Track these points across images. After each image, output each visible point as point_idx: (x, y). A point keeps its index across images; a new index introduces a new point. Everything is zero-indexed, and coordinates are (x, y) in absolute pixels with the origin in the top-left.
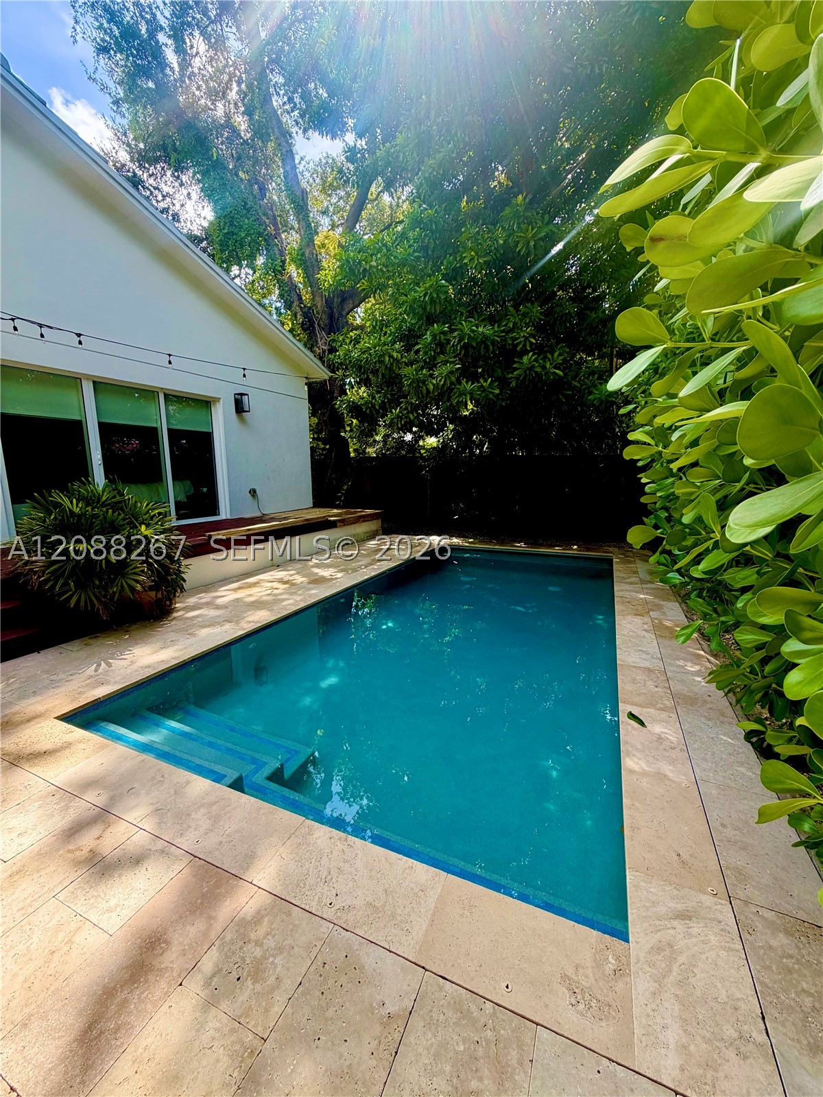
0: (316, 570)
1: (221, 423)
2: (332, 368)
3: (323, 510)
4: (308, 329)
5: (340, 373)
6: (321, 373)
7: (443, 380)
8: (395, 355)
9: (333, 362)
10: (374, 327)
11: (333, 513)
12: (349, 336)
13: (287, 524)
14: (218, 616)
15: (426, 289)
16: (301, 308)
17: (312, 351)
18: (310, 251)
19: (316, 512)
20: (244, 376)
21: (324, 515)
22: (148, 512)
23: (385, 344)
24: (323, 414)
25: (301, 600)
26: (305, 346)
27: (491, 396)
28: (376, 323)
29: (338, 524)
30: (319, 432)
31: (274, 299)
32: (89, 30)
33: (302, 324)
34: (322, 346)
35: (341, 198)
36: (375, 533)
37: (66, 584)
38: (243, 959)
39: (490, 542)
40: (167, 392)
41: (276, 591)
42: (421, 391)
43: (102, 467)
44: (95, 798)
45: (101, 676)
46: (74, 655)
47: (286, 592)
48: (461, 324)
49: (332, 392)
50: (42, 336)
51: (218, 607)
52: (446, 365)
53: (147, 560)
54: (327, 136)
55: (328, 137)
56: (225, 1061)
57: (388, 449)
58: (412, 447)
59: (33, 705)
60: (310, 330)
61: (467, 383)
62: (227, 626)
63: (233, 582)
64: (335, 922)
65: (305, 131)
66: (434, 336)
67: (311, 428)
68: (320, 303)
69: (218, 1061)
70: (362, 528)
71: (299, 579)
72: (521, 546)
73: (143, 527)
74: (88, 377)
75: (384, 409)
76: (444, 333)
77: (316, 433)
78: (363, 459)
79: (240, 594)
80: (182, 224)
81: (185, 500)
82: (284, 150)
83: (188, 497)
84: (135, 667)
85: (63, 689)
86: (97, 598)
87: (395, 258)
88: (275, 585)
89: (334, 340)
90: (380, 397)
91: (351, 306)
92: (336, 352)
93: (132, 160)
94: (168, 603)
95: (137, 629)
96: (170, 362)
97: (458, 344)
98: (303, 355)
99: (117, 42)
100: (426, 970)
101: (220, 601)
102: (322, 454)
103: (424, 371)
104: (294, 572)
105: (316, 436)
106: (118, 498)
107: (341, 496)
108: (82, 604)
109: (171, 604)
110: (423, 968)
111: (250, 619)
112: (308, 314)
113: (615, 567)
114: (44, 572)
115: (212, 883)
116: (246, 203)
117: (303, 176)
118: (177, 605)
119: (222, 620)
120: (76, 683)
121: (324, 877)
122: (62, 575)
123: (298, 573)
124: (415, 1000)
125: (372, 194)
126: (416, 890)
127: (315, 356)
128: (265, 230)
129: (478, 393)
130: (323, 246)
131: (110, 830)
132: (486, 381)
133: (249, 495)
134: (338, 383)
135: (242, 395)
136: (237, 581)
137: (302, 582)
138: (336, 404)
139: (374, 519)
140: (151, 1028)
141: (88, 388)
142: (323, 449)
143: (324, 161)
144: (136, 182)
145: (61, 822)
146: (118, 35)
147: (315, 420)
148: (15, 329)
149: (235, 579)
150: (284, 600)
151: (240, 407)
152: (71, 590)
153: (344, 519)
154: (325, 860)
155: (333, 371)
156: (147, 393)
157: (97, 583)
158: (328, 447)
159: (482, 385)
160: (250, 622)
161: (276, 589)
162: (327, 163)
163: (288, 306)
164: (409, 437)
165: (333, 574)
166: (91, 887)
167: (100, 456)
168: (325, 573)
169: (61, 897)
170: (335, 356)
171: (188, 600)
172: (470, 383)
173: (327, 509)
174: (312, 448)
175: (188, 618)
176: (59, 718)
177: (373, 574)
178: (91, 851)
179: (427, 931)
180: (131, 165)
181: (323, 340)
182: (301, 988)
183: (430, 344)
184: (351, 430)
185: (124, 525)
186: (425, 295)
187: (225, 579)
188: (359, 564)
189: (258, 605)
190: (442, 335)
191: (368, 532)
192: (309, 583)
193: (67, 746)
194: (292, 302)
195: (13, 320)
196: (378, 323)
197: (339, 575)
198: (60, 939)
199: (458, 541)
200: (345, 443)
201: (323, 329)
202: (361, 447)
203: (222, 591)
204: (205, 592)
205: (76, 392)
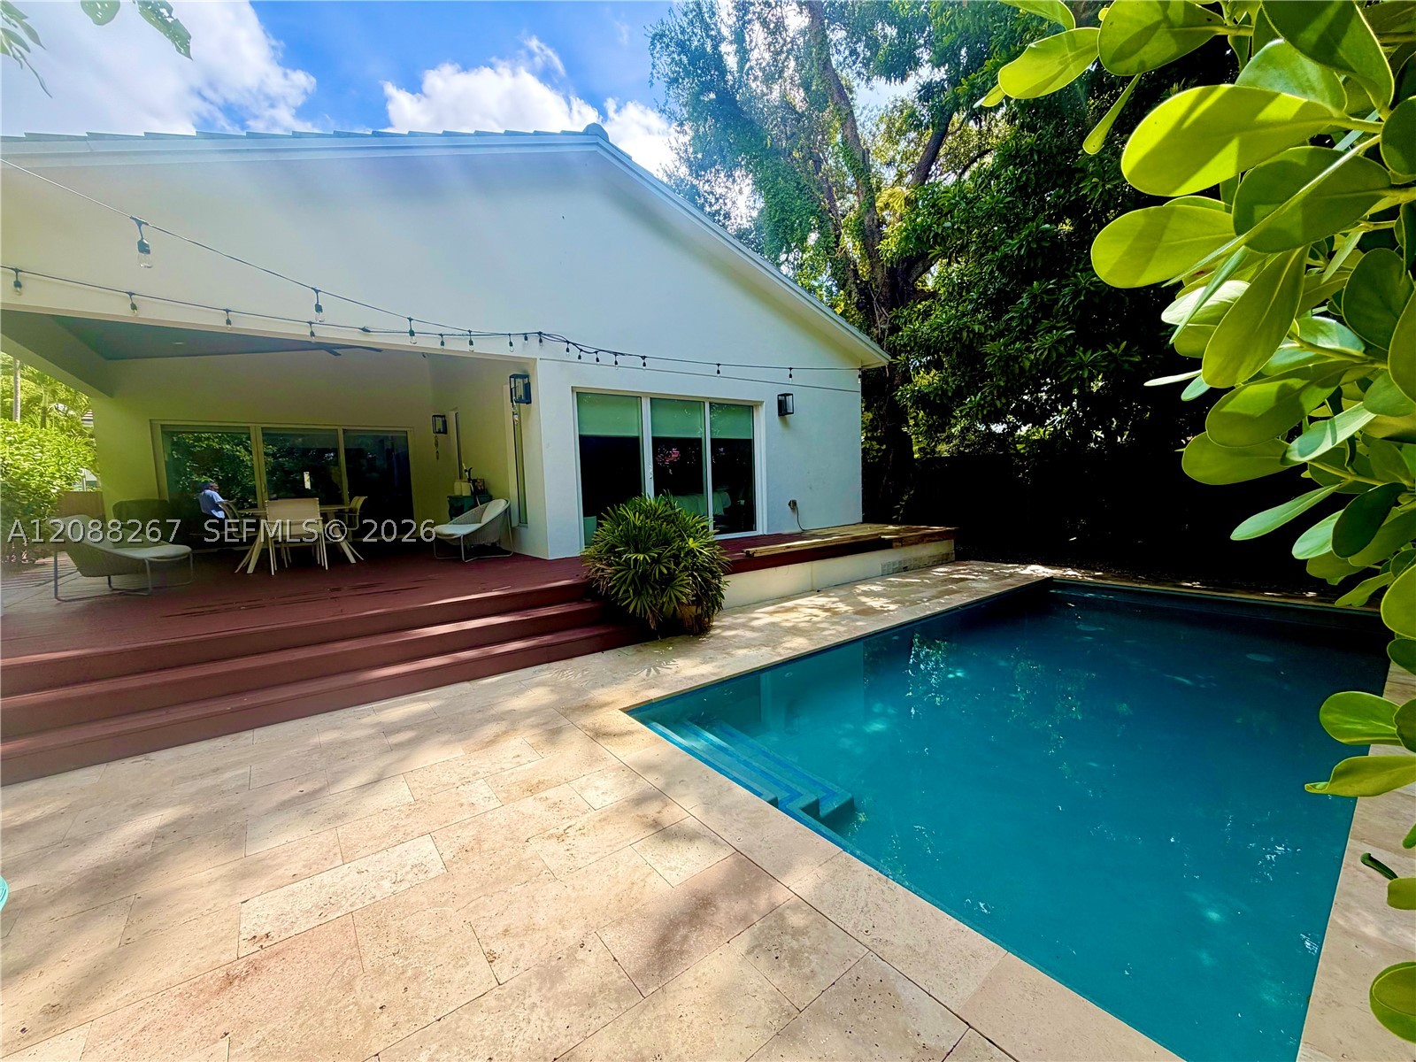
0: (864, 599)
1: (763, 431)
2: (894, 352)
3: (876, 526)
4: (864, 307)
5: (902, 357)
6: (878, 358)
7: (1046, 353)
8: (976, 328)
9: (894, 346)
10: (951, 294)
11: (889, 530)
12: (916, 309)
13: (831, 542)
14: (754, 639)
15: (1021, 240)
16: (857, 284)
17: (868, 334)
18: (870, 218)
19: (866, 528)
20: (790, 375)
21: (876, 532)
22: (694, 526)
23: (964, 315)
24: (880, 408)
25: (845, 632)
26: (860, 328)
27: (1126, 366)
28: (953, 289)
29: (894, 544)
30: (875, 429)
31: (825, 279)
32: (662, 68)
33: (858, 303)
34: (882, 326)
35: (912, 141)
36: (945, 557)
37: (627, 591)
38: (781, 945)
39: (1135, 578)
40: (711, 400)
41: (815, 619)
42: (1012, 371)
43: (652, 481)
44: (654, 780)
45: (652, 681)
46: (629, 658)
47: (826, 620)
48: (1076, 276)
49: (892, 379)
50: (616, 363)
51: (753, 629)
52: (1051, 332)
53: (692, 573)
54: (895, 80)
55: (897, 82)
56: (765, 1010)
57: (968, 446)
58: (1004, 440)
59: (601, 695)
60: (866, 308)
61: (1084, 353)
62: (764, 650)
63: (769, 605)
64: (871, 948)
65: (869, 79)
66: (1033, 298)
67: (864, 426)
68: (880, 275)
69: (760, 1008)
70: (929, 551)
71: (843, 607)
72: (1192, 587)
73: (691, 539)
74: (647, 395)
75: (960, 395)
76: (1048, 292)
77: (870, 431)
78: (931, 460)
79: (777, 618)
80: (733, 220)
81: (723, 513)
82: (844, 114)
83: (725, 510)
84: (679, 676)
85: (623, 686)
86: (650, 608)
87: (978, 209)
88: (815, 611)
89: (897, 317)
90: (954, 381)
91: (921, 269)
92: (898, 333)
93: (691, 175)
94: (707, 620)
95: (679, 642)
96: (718, 372)
97: (1070, 303)
98: (858, 341)
99: (685, 69)
100: (970, 1027)
101: (755, 623)
102: (876, 457)
103: (1018, 345)
104: (837, 599)
105: (869, 435)
106: (669, 512)
107: (899, 509)
108: (638, 611)
109: (709, 621)
110: (967, 1023)
111: (788, 645)
112: (864, 290)
114: (611, 578)
115: (753, 876)
116: (799, 183)
117: (864, 127)
118: (714, 624)
119: (759, 643)
120: (632, 684)
121: (860, 907)
122: (625, 581)
123: (841, 601)
124: (954, 1046)
125: (953, 125)
126: (967, 953)
127: (872, 339)
128: (818, 206)
129: (1103, 364)
130: (887, 206)
131: (667, 808)
132: (1117, 346)
133: (789, 508)
134: (900, 370)
135: (786, 395)
136: (774, 604)
137: (846, 612)
138: (896, 395)
139: (944, 539)
140: (706, 962)
141: (646, 405)
142: (879, 450)
143: (891, 106)
144: (693, 194)
145: (632, 792)
146: (686, 62)
147: (870, 415)
148: (597, 360)
149: (771, 602)
150: (824, 629)
151: (783, 409)
152: (630, 597)
153: (902, 538)
154: (862, 893)
155: (894, 357)
156: (692, 404)
157: (651, 592)
158: (884, 447)
159: (1110, 352)
160: (788, 649)
161: (815, 616)
162: (895, 107)
163: (842, 285)
164: (998, 428)
165: (884, 605)
166: (656, 847)
167: (651, 470)
168: (876, 603)
169: (636, 846)
170: (897, 338)
171: (724, 620)
172: (1089, 353)
173: (881, 525)
174: (863, 450)
175: (725, 638)
176: (622, 710)
177: (939, 609)
178: (654, 820)
179: (975, 994)
180: (690, 178)
181: (883, 318)
182: (834, 988)
183: (1026, 309)
184: (916, 425)
185: (674, 538)
186: (1019, 249)
187: (762, 601)
188: (920, 595)
189: (795, 631)
190: (1045, 296)
191: (934, 556)
192: (856, 613)
193: (629, 733)
194: (846, 280)
195: (596, 352)
196: (956, 288)
197: (892, 607)
198: (637, 876)
199: (1076, 573)
200: (907, 440)
201: (883, 305)
202: (928, 445)
203: (758, 613)
204: (741, 613)
205: (636, 410)
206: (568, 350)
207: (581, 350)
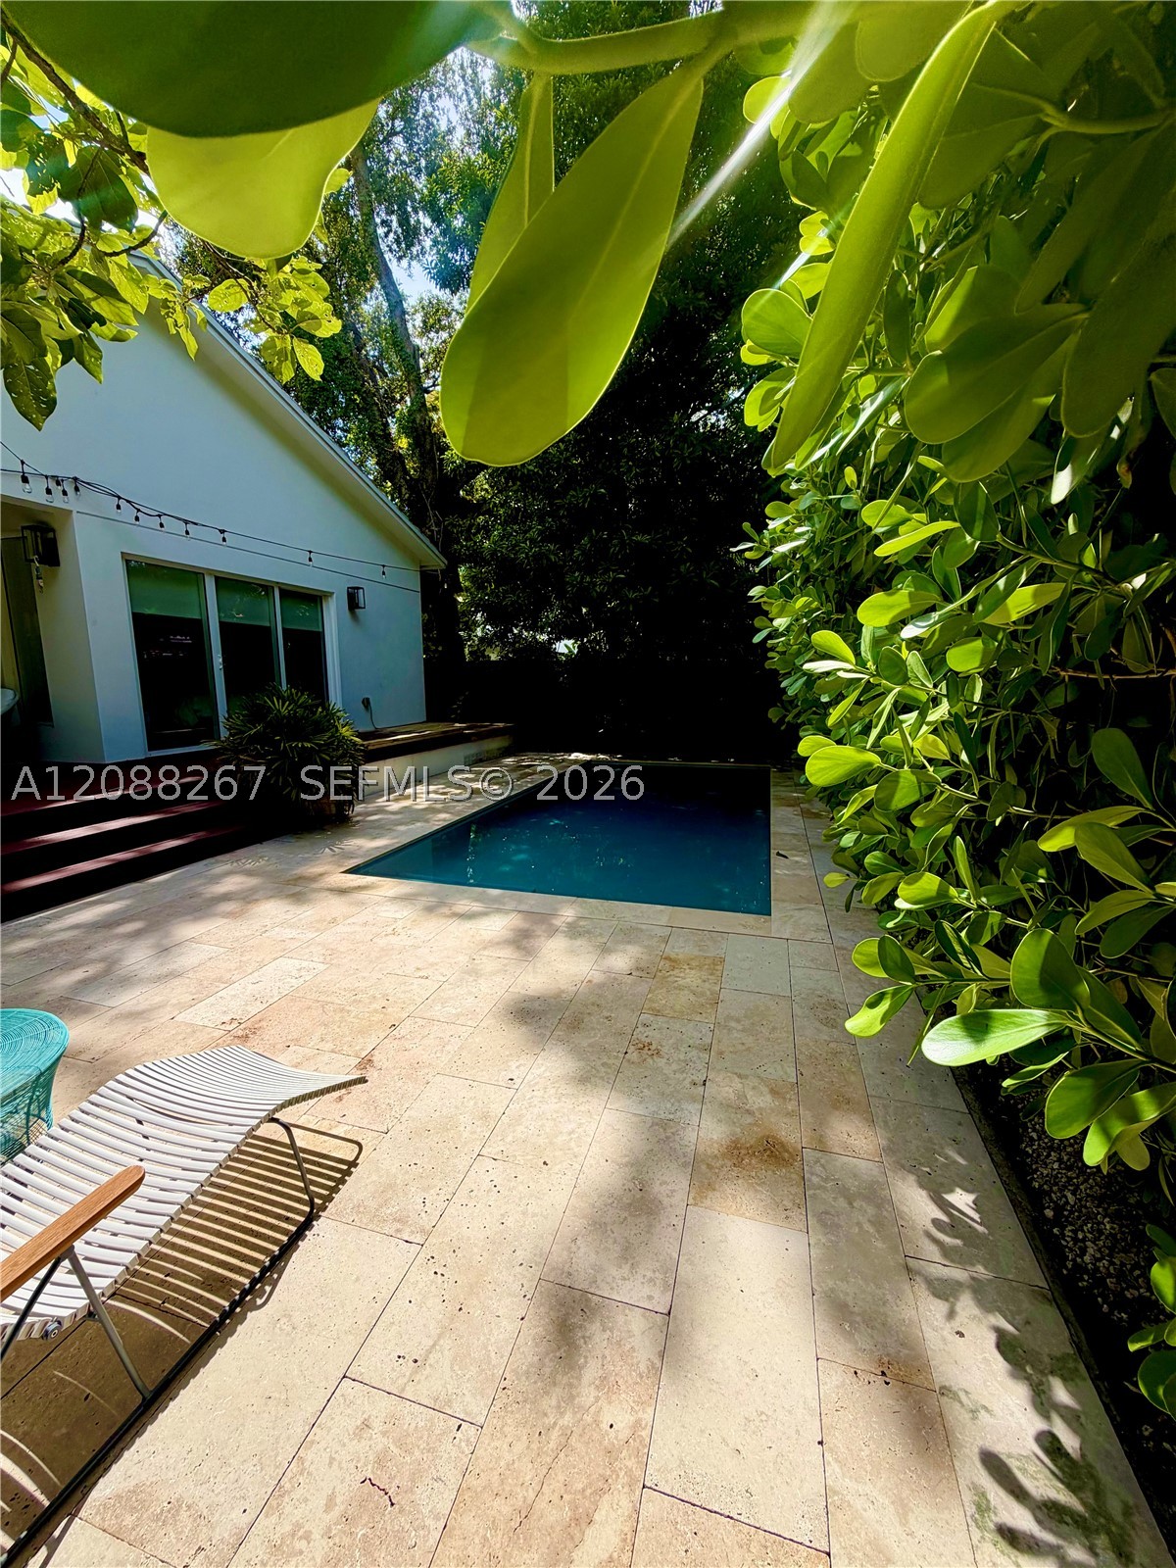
1: (333, 619)
3: (440, 724)
6: (437, 562)
11: (455, 728)
16: (407, 480)
18: (421, 417)
19: (433, 727)
20: (384, 573)
21: (441, 730)
26: (416, 524)
29: (472, 738)
36: (510, 749)
40: (282, 586)
43: (222, 672)
50: (187, 533)
51: (392, 813)
68: (430, 477)
70: (494, 745)
74: (210, 572)
96: (310, 560)
101: (389, 809)
102: (434, 658)
105: (426, 635)
107: (457, 708)
112: (415, 488)
113: (772, 775)
116: (339, 354)
126: (658, 911)
127: (430, 541)
128: (362, 386)
130: (437, 407)
133: (363, 706)
135: (356, 588)
139: (504, 735)
141: (210, 585)
142: (436, 651)
147: (427, 616)
148: (162, 525)
151: (353, 602)
153: (476, 733)
158: (440, 649)
163: (391, 478)
164: (544, 638)
167: (221, 660)
173: (445, 724)
181: (437, 521)
191: (500, 750)
194: (396, 474)
195: (159, 516)
199: (605, 757)
200: (460, 643)
201: (436, 508)
202: (479, 649)
205: (196, 588)
206: (118, 507)
207: (139, 510)
